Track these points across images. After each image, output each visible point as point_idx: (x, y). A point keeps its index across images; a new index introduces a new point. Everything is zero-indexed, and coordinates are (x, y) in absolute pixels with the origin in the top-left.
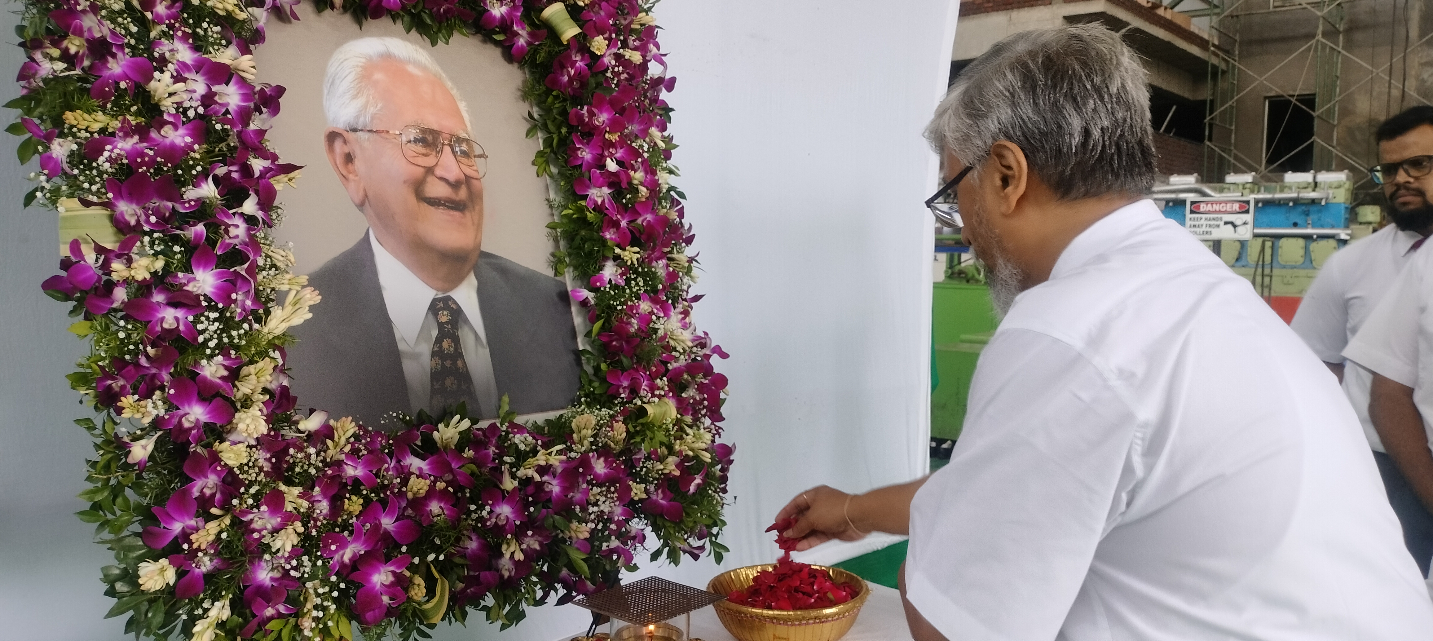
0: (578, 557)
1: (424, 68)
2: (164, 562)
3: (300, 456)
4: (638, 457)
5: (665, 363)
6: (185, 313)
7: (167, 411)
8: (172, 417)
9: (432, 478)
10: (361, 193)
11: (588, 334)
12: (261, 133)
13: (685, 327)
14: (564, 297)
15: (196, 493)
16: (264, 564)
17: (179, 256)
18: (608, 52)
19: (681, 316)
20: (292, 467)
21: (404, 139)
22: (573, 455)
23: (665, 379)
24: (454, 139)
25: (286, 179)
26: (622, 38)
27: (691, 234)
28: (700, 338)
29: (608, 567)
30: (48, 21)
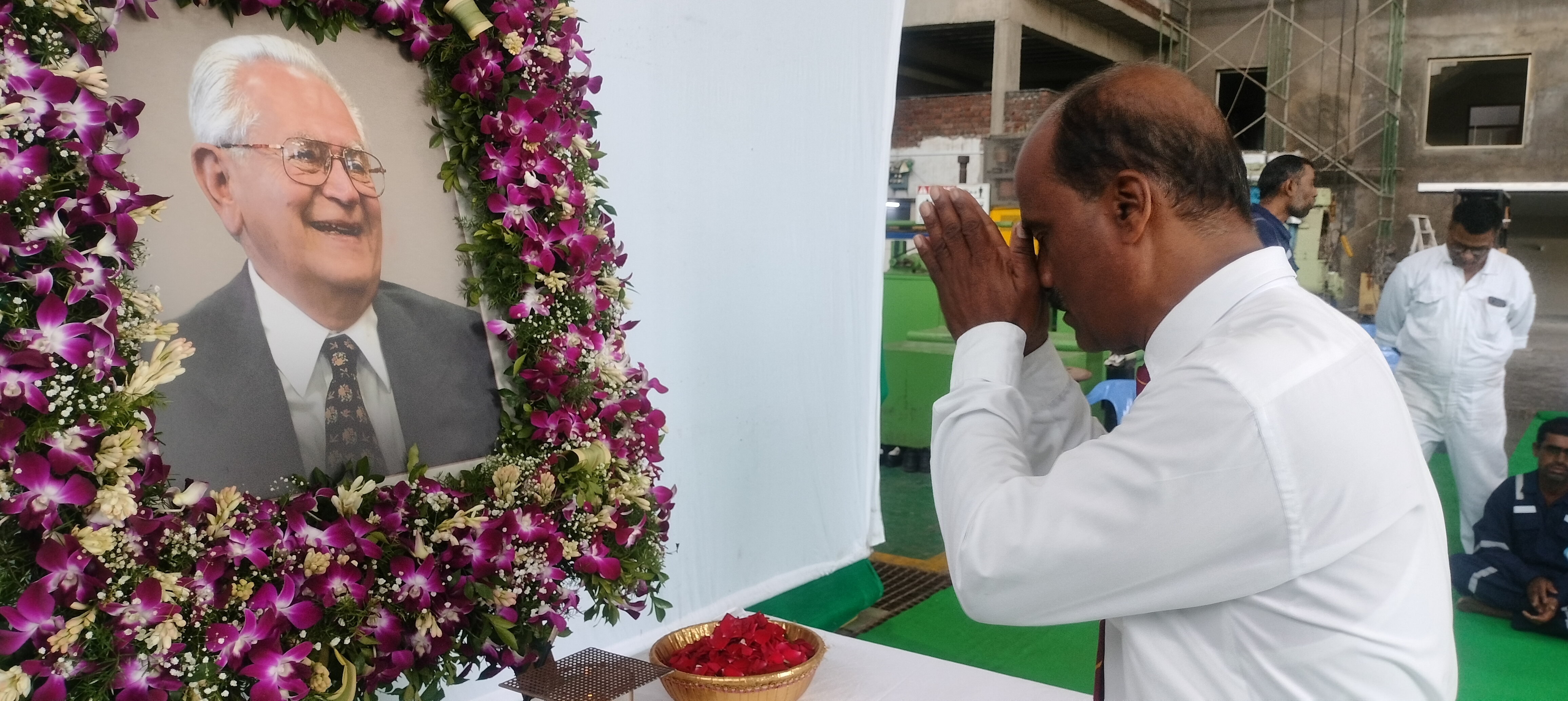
0: (504, 626)
1: (308, 70)
2: (16, 670)
3: (178, 537)
4: (568, 509)
5: (596, 401)
6: (30, 377)
7: (12, 493)
8: (19, 500)
9: (333, 550)
10: (237, 220)
11: (508, 371)
12: (117, 159)
13: (618, 359)
14: (479, 330)
15: (52, 586)
16: (137, 663)
17: (21, 309)
18: (524, 50)
19: (613, 348)
20: (168, 549)
21: (287, 154)
22: (495, 512)
23: (597, 419)
24: (345, 152)
25: (149, 212)
26: (539, 33)
27: (622, 253)
28: (635, 370)
29: (537, 635)
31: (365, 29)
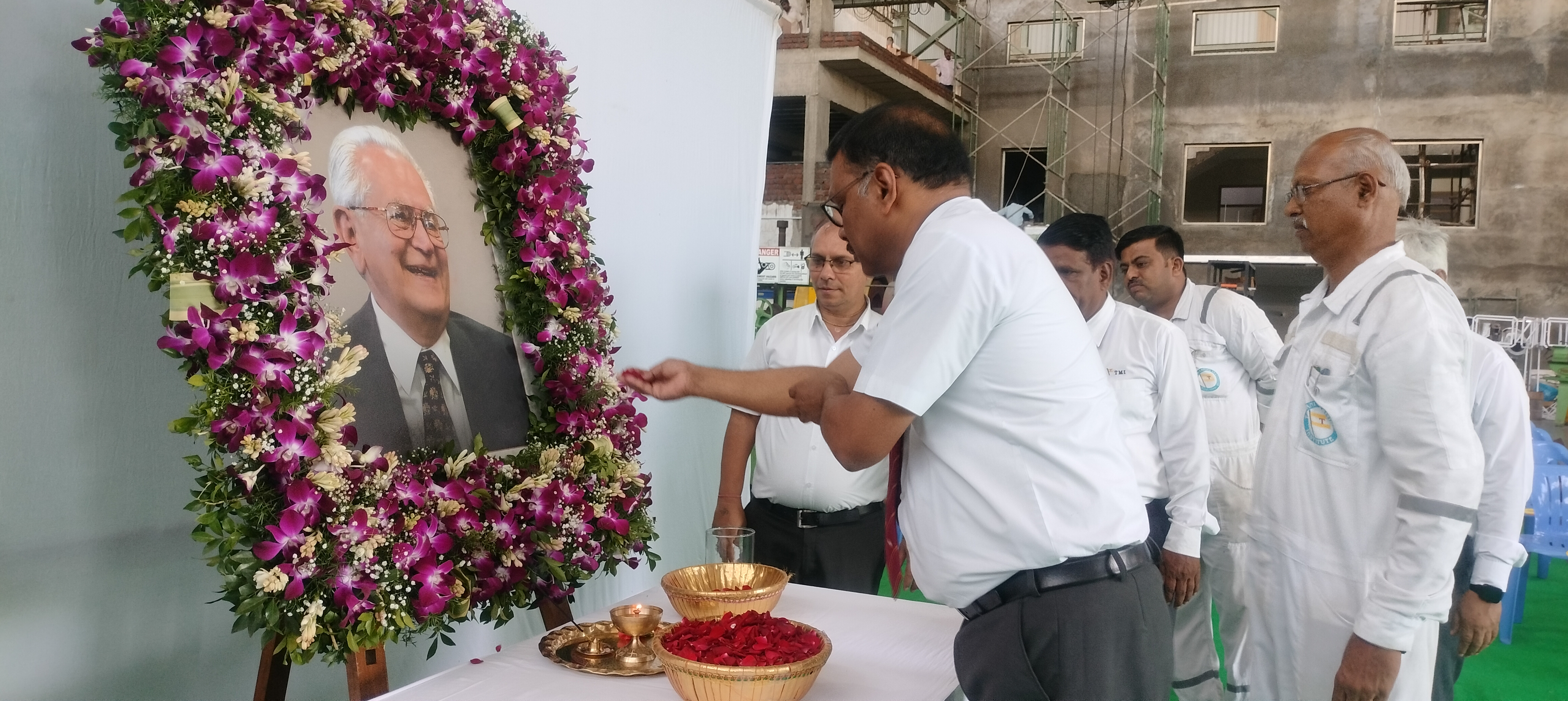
0: (555, 565)
1: (398, 152)
2: (276, 570)
4: (589, 483)
6: (283, 368)
8: (274, 452)
9: (453, 501)
10: (362, 263)
11: (535, 381)
13: (612, 374)
14: (512, 350)
16: (347, 569)
17: (270, 320)
19: (608, 365)
21: (389, 215)
23: (604, 419)
24: (423, 214)
25: (335, 255)
26: (555, 126)
27: (611, 295)
30: (154, 123)
31: (429, 121)
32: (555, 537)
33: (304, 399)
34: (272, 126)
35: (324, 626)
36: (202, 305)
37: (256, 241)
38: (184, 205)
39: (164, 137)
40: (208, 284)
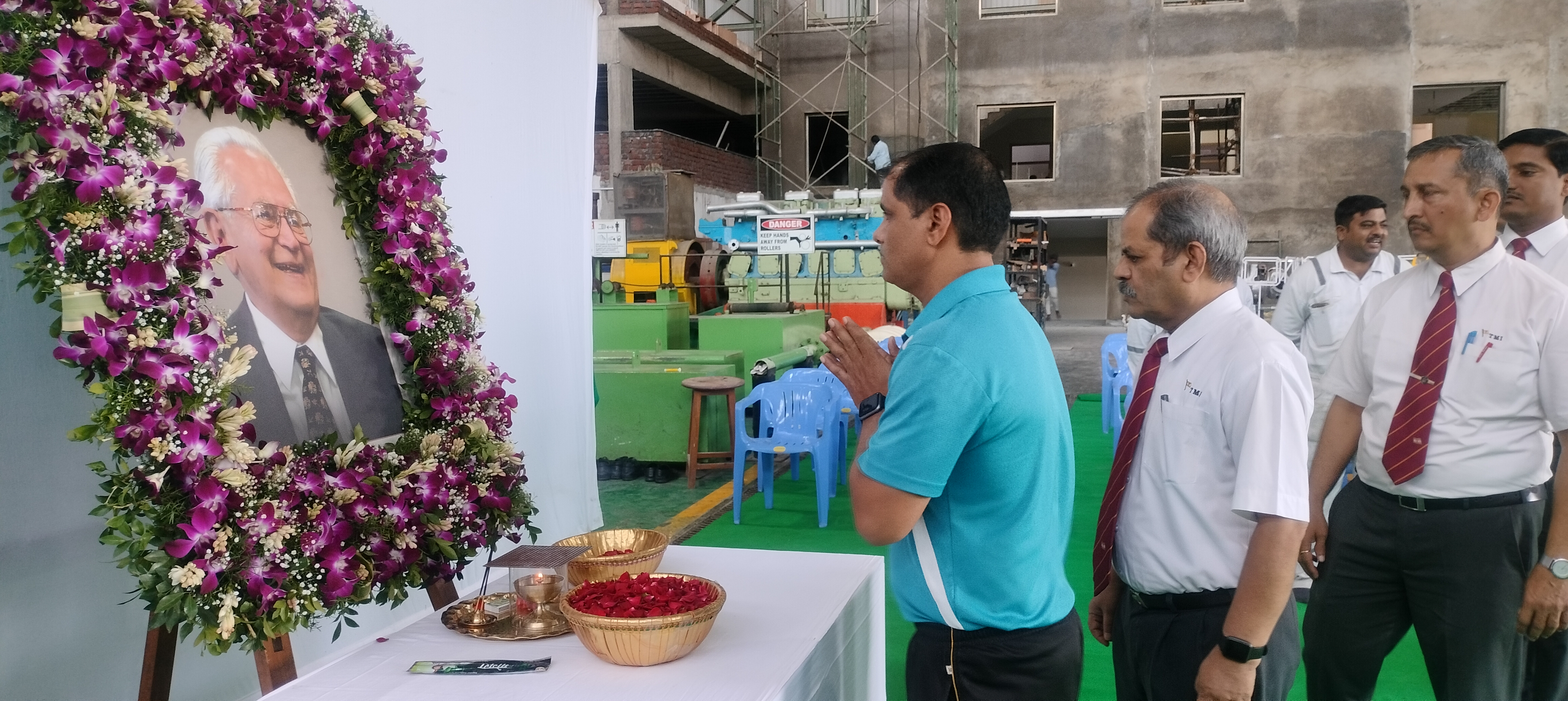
0: (446, 545)
1: (257, 151)
2: (191, 565)
4: (469, 465)
5: (472, 390)
6: (180, 371)
8: (181, 453)
10: (235, 263)
11: (406, 370)
14: (381, 341)
16: (258, 562)
17: (163, 326)
19: (476, 350)
21: (255, 214)
24: (287, 212)
26: (407, 119)
28: (491, 367)
30: (33, 135)
31: (285, 118)
32: (444, 518)
33: (206, 400)
34: (147, 134)
35: (241, 617)
36: (96, 314)
37: (145, 249)
38: (72, 217)
39: (43, 151)
40: (100, 293)
